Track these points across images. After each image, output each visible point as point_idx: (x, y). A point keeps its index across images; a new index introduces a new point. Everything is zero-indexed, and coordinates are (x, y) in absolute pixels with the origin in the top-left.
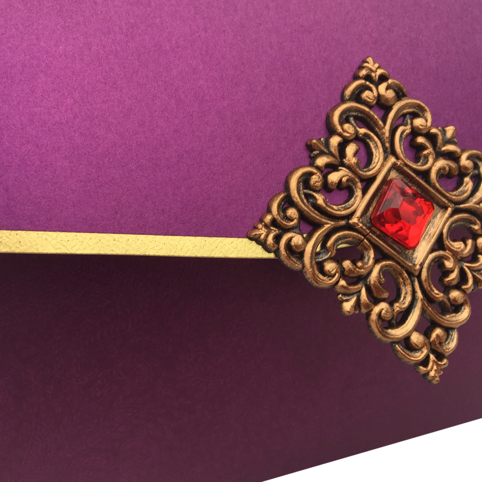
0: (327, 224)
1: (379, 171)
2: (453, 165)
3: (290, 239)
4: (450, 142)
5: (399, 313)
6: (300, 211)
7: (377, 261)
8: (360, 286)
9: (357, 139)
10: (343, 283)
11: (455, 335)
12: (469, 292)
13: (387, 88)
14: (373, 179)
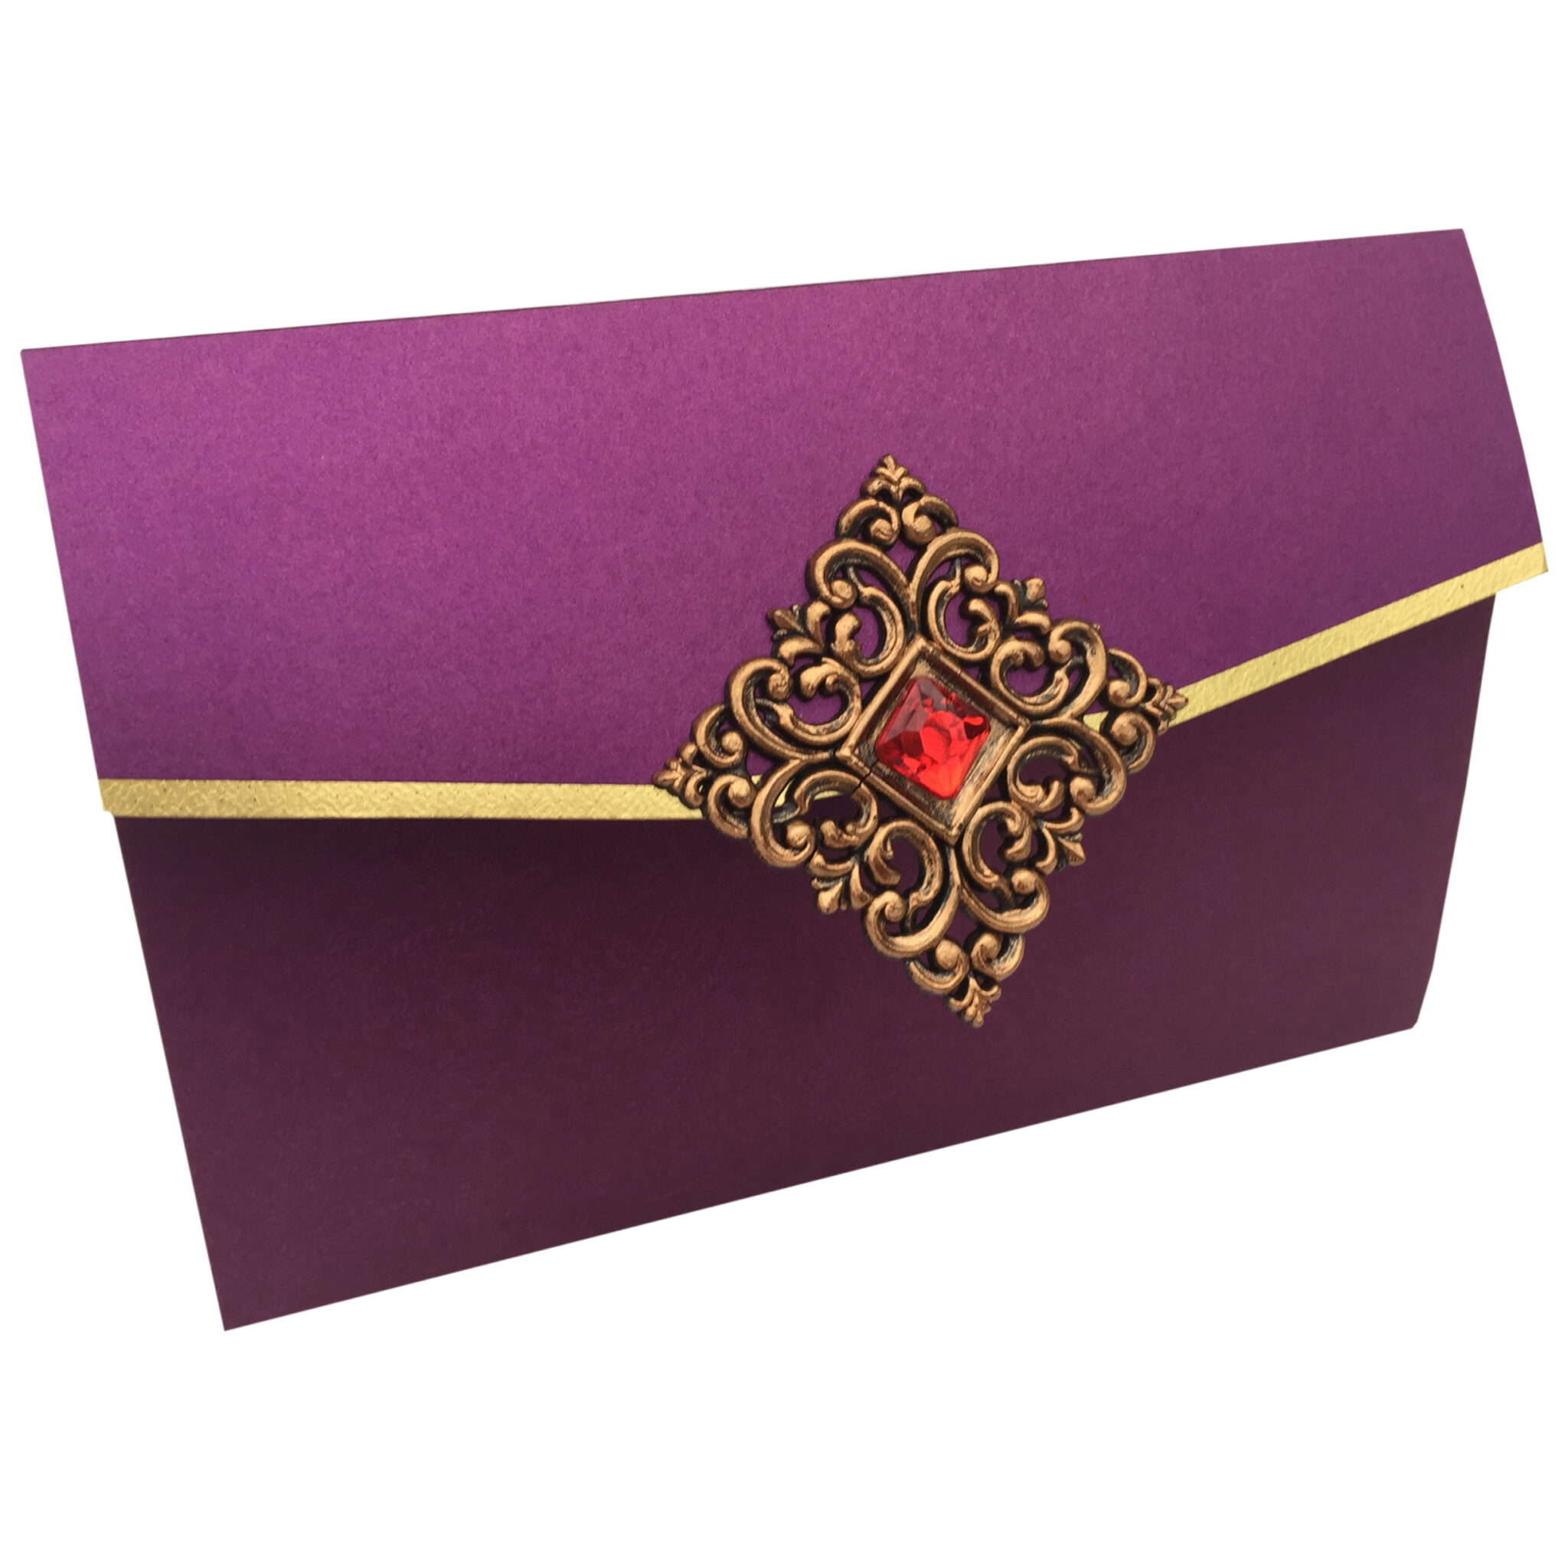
0: (795, 758)
1: (895, 664)
2: (1032, 649)
3: (727, 787)
4: (1034, 607)
5: (918, 910)
6: (747, 739)
7: (882, 821)
8: (849, 864)
9: (858, 604)
10: (818, 859)
11: (1018, 947)
12: (1048, 871)
13: (918, 514)
14: (882, 677)
